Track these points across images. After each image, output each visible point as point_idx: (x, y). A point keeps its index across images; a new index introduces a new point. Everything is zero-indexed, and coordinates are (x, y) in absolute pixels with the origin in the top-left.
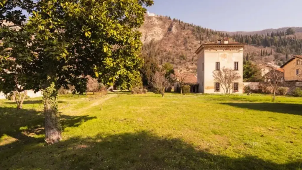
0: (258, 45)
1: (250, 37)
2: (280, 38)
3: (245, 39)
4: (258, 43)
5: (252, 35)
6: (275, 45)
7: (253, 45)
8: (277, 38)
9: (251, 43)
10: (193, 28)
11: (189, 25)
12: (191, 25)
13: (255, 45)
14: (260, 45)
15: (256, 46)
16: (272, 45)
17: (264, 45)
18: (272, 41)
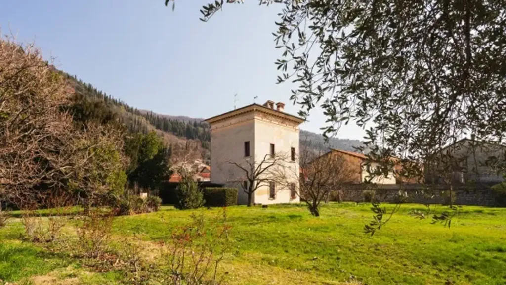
0: (179, 135)
1: (170, 120)
2: (204, 130)
3: (163, 122)
4: (180, 131)
5: (172, 120)
6: (199, 137)
7: (174, 134)
8: (201, 129)
9: (171, 131)
10: (77, 84)
11: (69, 77)
12: (74, 79)
13: (176, 133)
14: (182, 135)
15: (177, 135)
16: (196, 137)
17: (187, 136)
18: (196, 132)
